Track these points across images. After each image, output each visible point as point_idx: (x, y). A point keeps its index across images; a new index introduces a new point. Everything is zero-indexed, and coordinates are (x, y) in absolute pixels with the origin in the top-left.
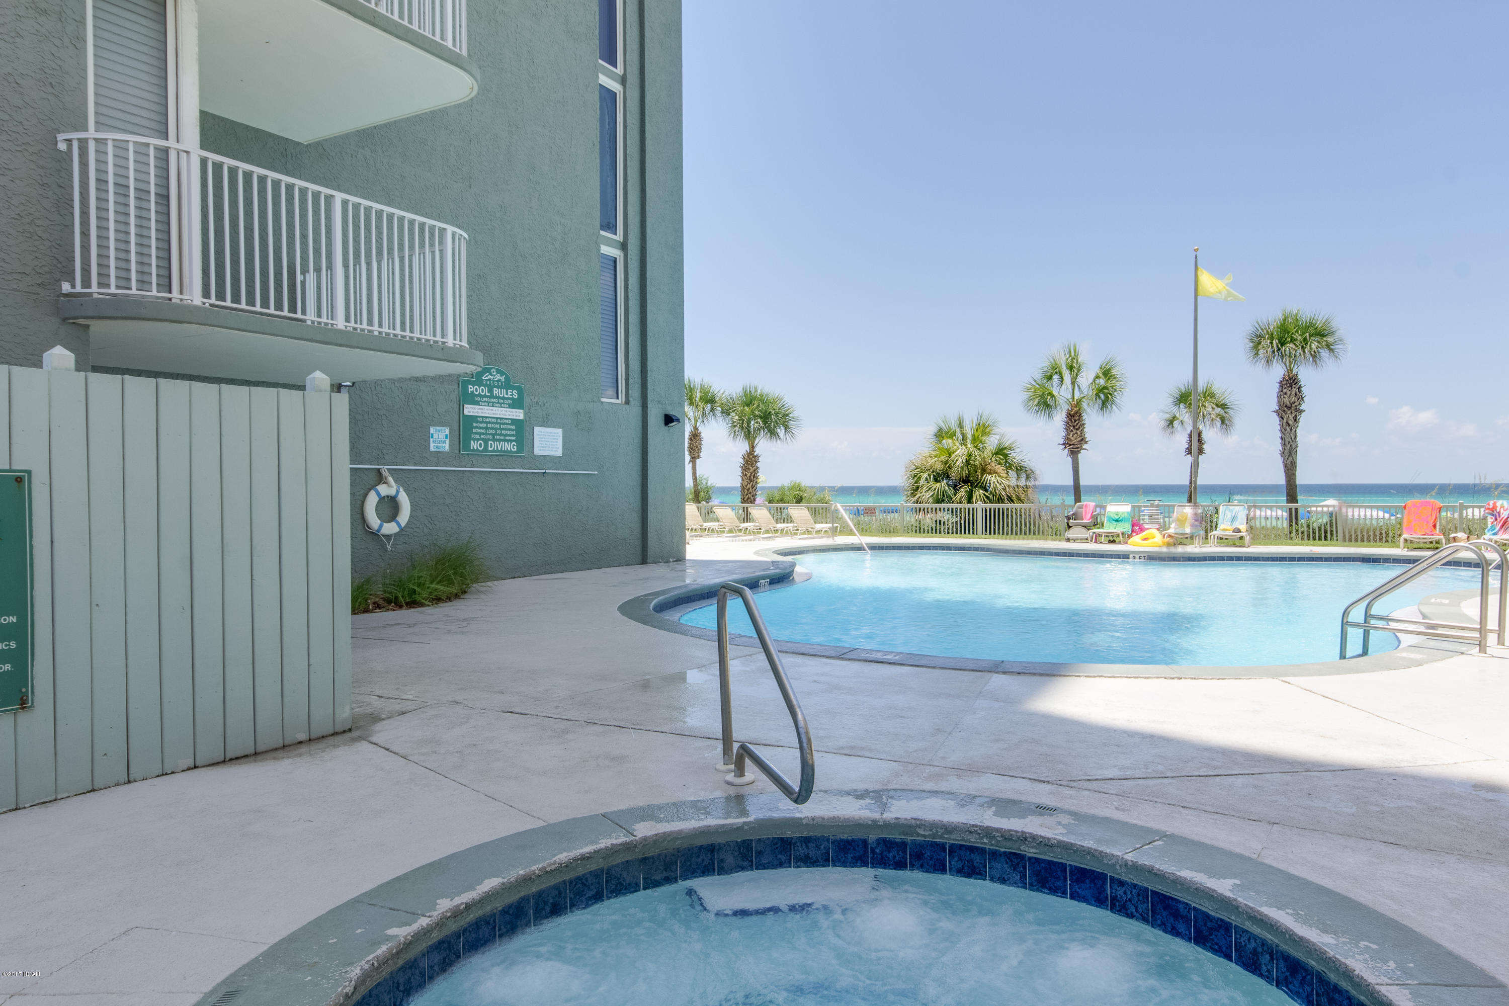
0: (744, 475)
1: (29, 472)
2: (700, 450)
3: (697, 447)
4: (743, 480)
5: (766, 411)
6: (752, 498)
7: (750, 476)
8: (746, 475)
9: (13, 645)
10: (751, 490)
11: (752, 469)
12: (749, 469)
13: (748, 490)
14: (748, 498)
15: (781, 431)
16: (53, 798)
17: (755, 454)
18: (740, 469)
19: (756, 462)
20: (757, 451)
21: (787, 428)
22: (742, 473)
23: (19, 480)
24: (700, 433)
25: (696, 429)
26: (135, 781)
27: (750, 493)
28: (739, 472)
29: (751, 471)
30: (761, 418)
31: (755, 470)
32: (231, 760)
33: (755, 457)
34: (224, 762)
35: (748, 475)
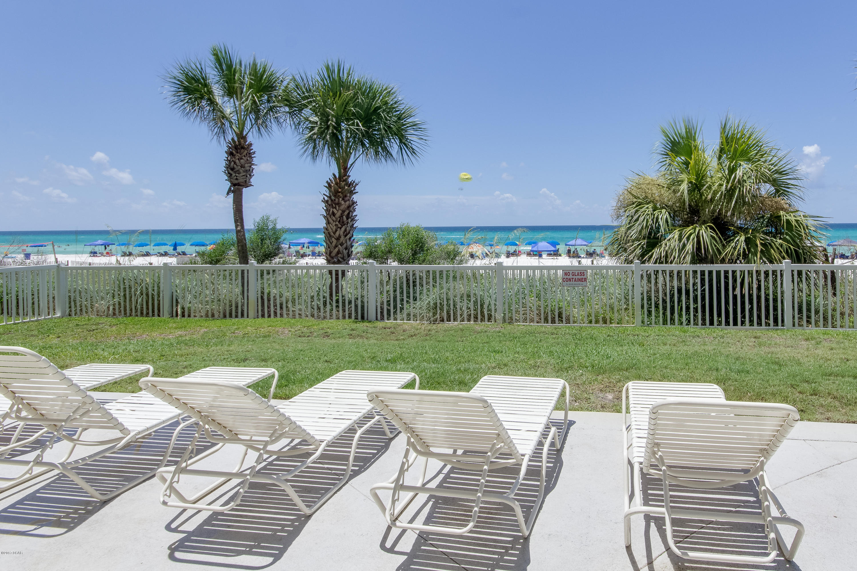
0: (329, 215)
2: (249, 173)
3: (242, 166)
4: (328, 223)
5: (368, 108)
6: (345, 252)
7: (341, 216)
8: (334, 214)
10: (342, 239)
11: (344, 205)
12: (339, 204)
13: (338, 239)
14: (338, 252)
15: (394, 147)
17: (350, 180)
18: (323, 205)
19: (352, 193)
20: (353, 176)
21: (403, 142)
22: (327, 210)
24: (250, 145)
25: (242, 137)
27: (342, 244)
28: (321, 208)
29: (342, 207)
30: (359, 117)
31: (349, 207)
33: (349, 185)
35: (338, 214)
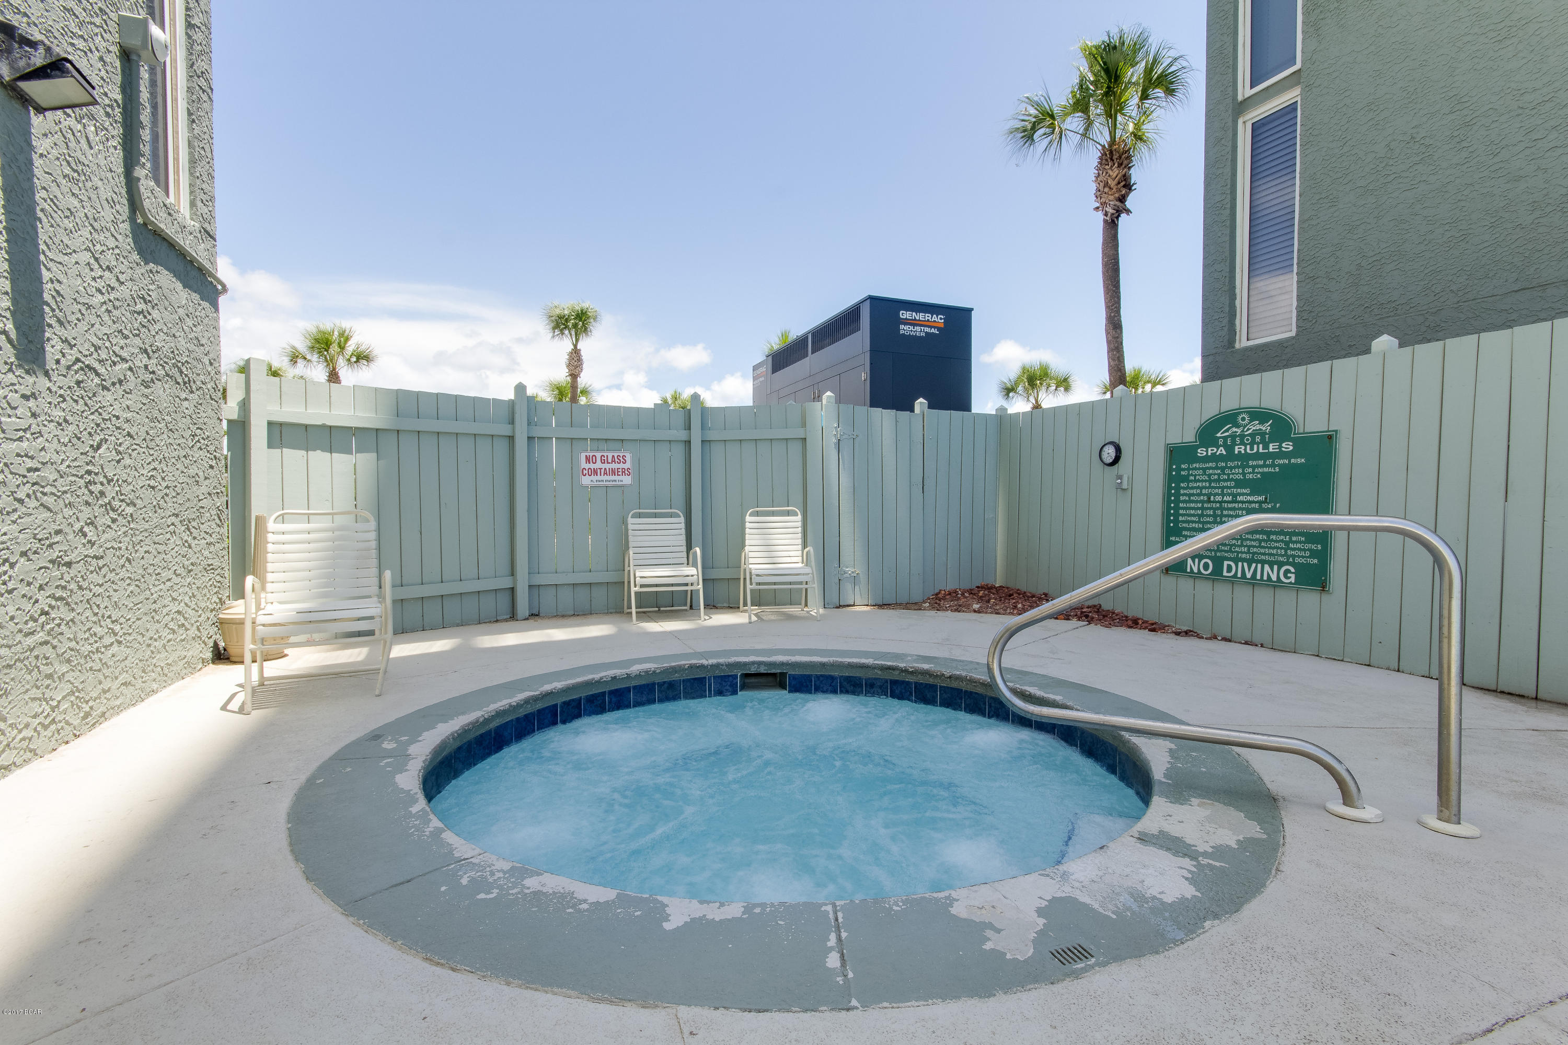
1: (1336, 431)
9: (1319, 547)
16: (1341, 659)
23: (1330, 437)
26: (1403, 672)
32: (1502, 692)
34: (1495, 691)
